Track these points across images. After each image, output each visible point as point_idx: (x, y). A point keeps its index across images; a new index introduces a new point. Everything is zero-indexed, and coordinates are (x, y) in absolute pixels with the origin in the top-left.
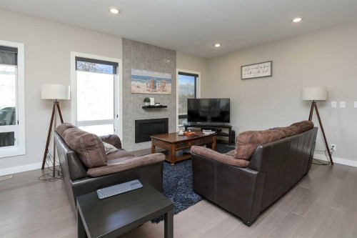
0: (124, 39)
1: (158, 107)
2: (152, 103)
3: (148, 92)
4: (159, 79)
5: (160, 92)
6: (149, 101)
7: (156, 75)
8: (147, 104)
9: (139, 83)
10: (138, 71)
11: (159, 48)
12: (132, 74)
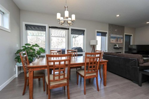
0: (109, 24)
1: (119, 48)
2: (117, 47)
3: (115, 42)
4: (119, 38)
5: (119, 43)
6: (116, 46)
7: (118, 36)
8: (115, 47)
9: (113, 39)
10: (113, 35)
11: (119, 26)
12: (111, 36)
